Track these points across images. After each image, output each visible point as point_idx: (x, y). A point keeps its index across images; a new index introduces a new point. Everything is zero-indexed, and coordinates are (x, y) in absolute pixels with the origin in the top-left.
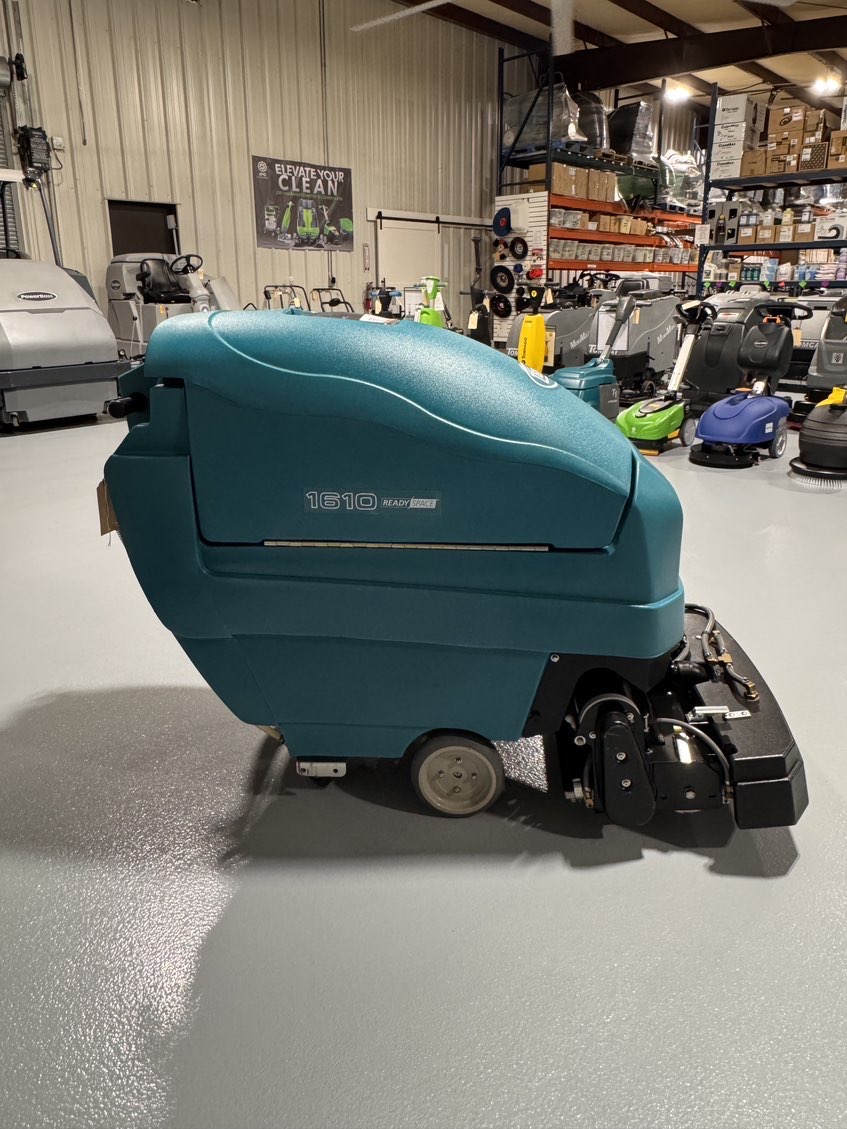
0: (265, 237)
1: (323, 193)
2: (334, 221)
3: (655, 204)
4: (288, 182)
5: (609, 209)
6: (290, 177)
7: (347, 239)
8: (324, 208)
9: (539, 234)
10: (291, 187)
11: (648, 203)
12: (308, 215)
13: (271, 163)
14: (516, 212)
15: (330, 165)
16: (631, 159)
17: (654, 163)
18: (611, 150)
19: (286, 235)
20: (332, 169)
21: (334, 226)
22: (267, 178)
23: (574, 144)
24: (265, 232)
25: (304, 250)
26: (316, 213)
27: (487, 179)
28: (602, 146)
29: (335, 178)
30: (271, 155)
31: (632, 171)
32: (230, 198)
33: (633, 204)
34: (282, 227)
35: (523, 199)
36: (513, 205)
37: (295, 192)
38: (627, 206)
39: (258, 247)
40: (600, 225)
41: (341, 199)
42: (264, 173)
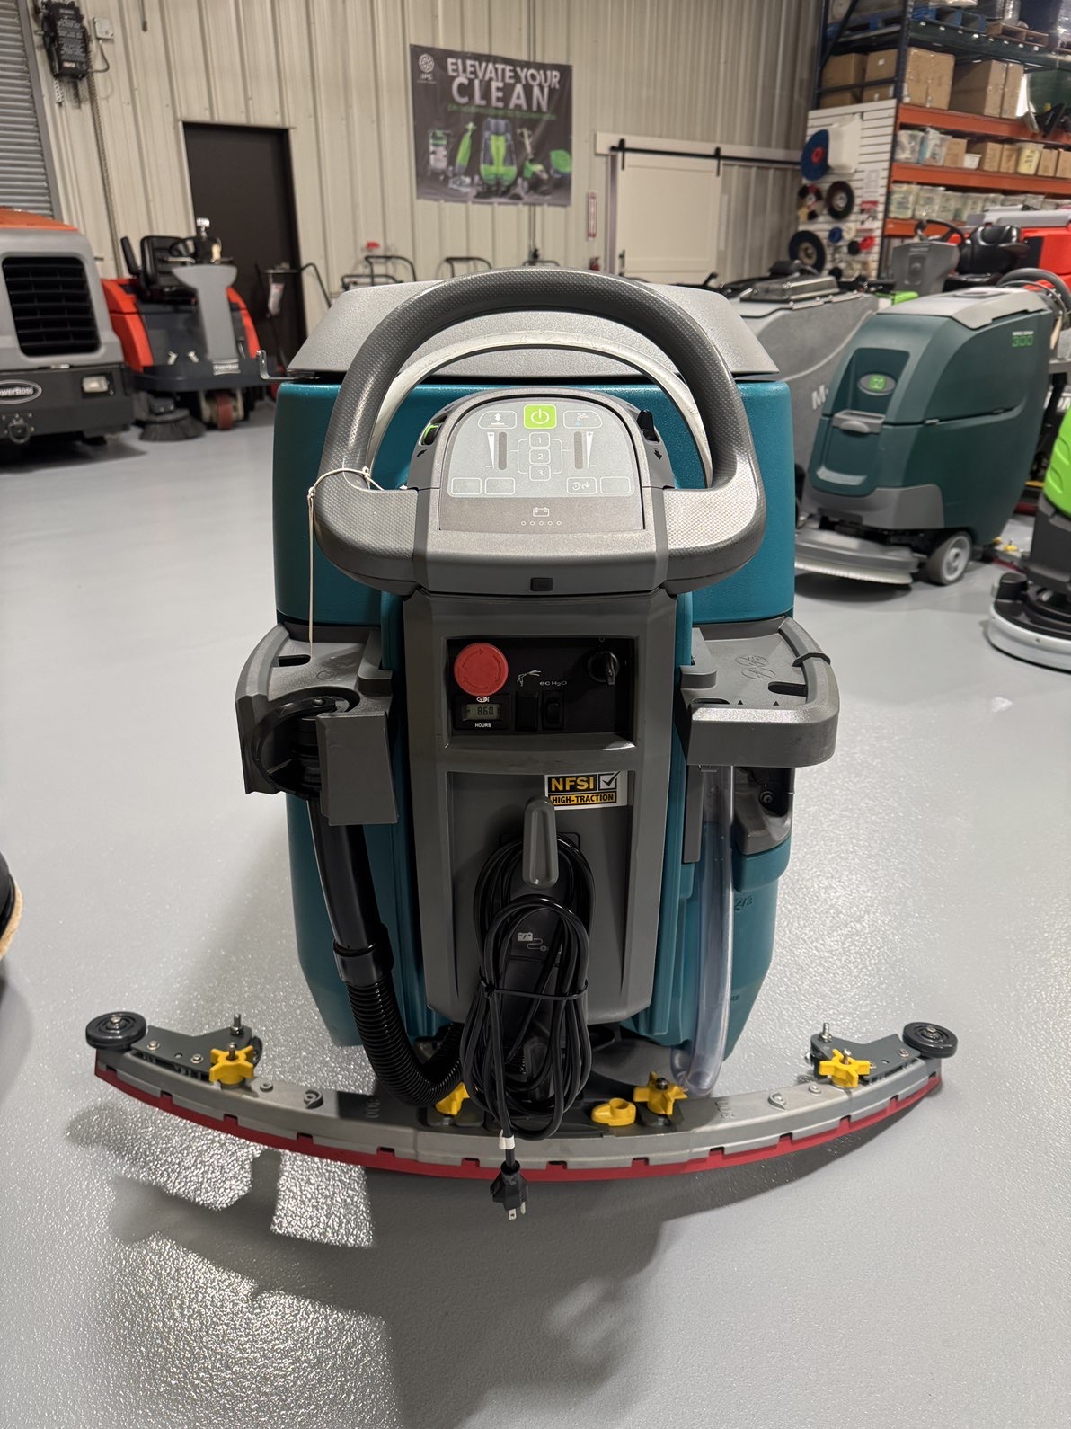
0: (429, 182)
1: (525, 107)
2: (540, 154)
4: (466, 90)
5: (1004, 132)
6: (471, 81)
7: (559, 186)
8: (526, 133)
9: (874, 175)
10: (471, 97)
12: (498, 145)
13: (441, 56)
14: (839, 135)
15: (539, 59)
16: (1054, 39)
18: (1020, 23)
19: (463, 178)
20: (543, 67)
21: (540, 163)
22: (435, 85)
23: (953, 12)
24: (429, 174)
25: (491, 204)
26: (512, 143)
27: (801, 82)
28: (1003, 16)
29: (546, 81)
30: (442, 44)
31: (1054, 61)
32: (375, 118)
33: (1048, 122)
34: (457, 166)
35: (854, 114)
36: (835, 126)
37: (479, 106)
38: (1036, 126)
39: (418, 197)
40: (987, 160)
41: (554, 117)
42: (429, 73)
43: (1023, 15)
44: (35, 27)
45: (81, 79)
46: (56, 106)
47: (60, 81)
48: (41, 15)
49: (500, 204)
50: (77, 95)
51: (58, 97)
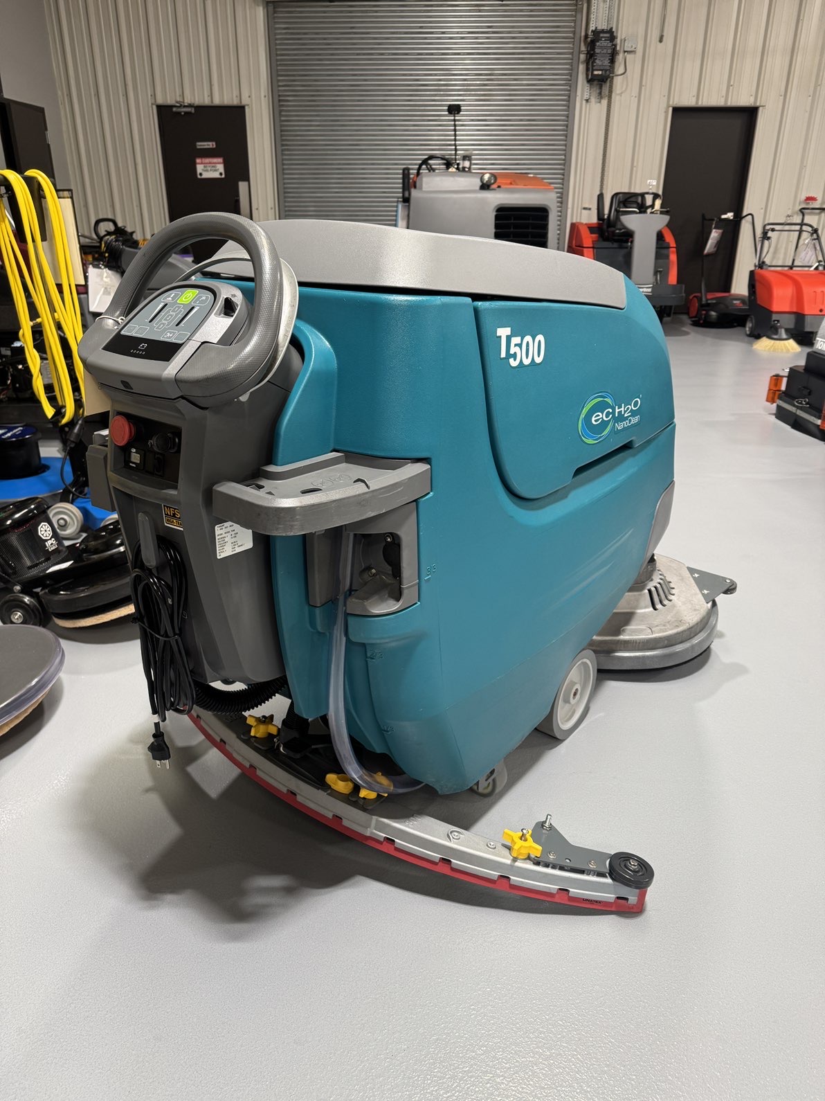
44: (583, 48)
45: (605, 82)
46: (584, 102)
47: (591, 84)
48: (589, 39)
50: (600, 93)
51: (586, 97)
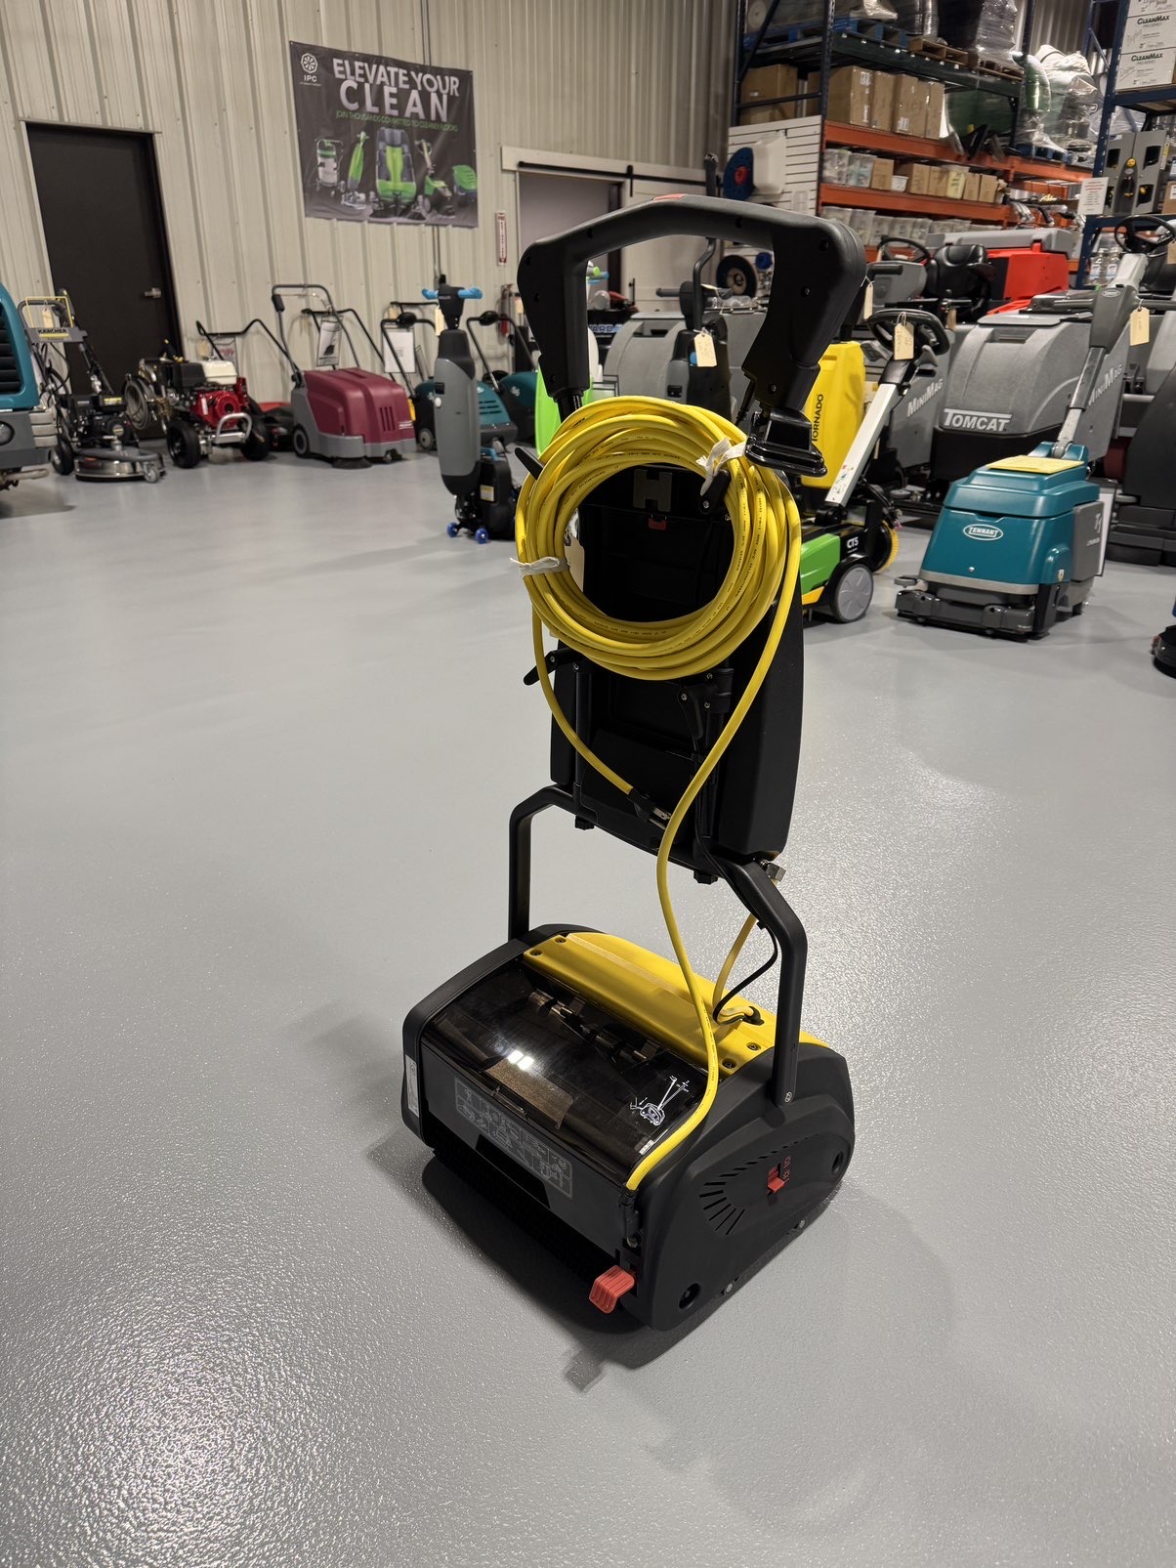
0: (319, 198)
1: (422, 116)
2: (442, 170)
3: (1011, 145)
4: (355, 95)
5: (930, 153)
6: (361, 86)
7: (464, 206)
8: (425, 145)
9: (801, 196)
10: (362, 103)
11: (1000, 142)
12: (394, 158)
13: (326, 56)
14: (764, 154)
15: (435, 64)
16: (974, 57)
17: (1015, 66)
18: (940, 39)
19: (356, 193)
20: (438, 71)
21: (442, 179)
22: (319, 88)
23: (873, 25)
24: (318, 188)
25: (390, 223)
26: (410, 155)
27: (717, 96)
28: (923, 31)
29: (444, 88)
30: (325, 43)
31: (975, 80)
32: (253, 125)
33: (972, 144)
34: (349, 182)
35: (777, 131)
36: (757, 143)
37: (372, 114)
38: (961, 148)
39: (306, 215)
40: (913, 183)
41: (454, 128)
42: (312, 75)
43: (942, 31)
49: (399, 224)
